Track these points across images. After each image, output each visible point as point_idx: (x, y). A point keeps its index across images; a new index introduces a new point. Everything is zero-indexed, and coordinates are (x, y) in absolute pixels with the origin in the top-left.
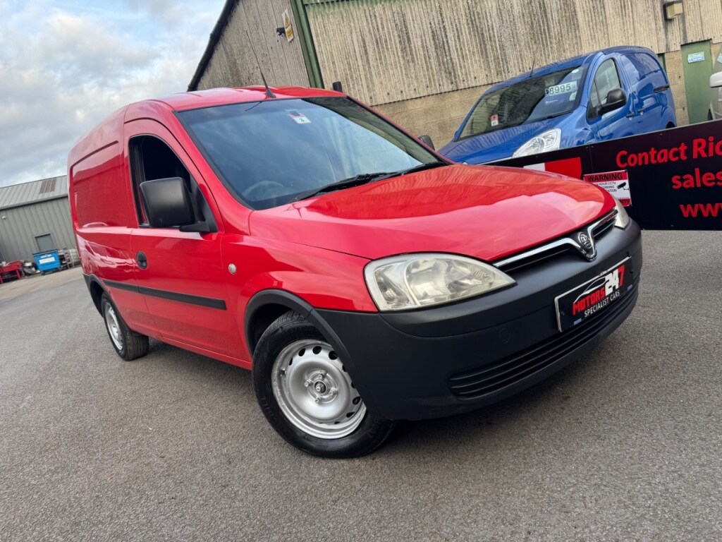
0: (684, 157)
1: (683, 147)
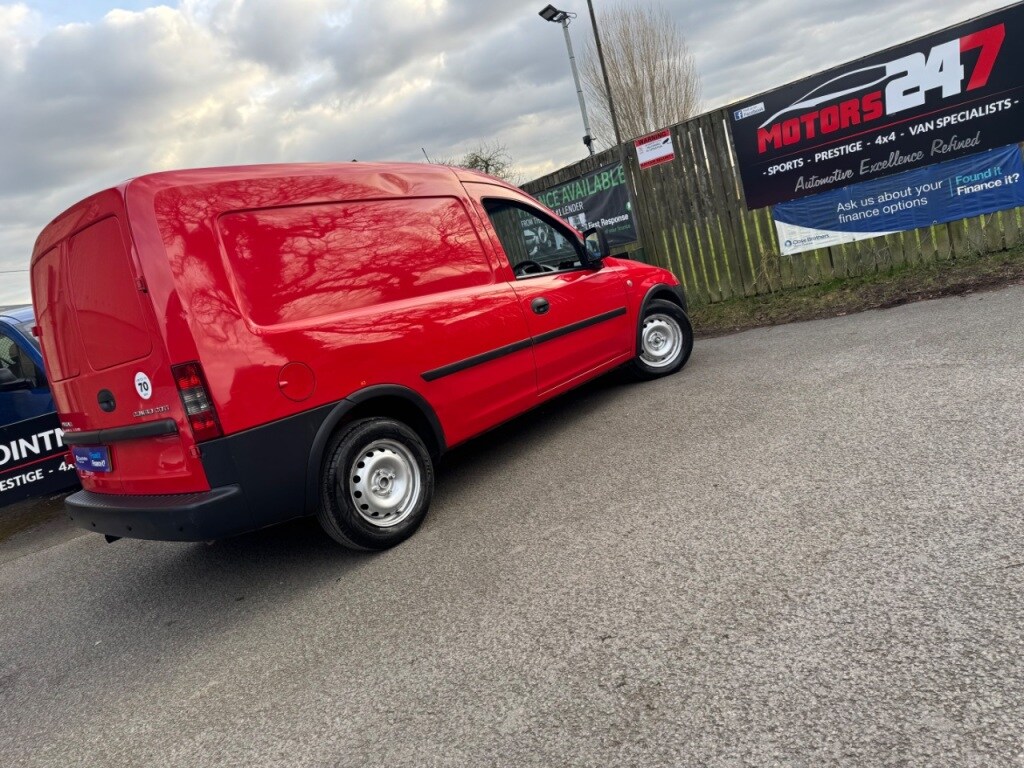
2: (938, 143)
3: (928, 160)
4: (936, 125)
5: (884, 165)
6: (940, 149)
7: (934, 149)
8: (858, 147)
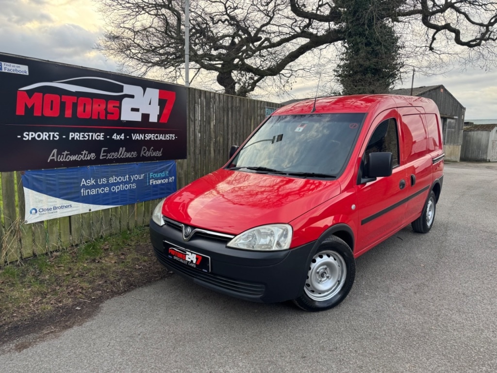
2: (144, 149)
3: (139, 159)
4: (145, 137)
5: (115, 155)
6: (145, 153)
7: (142, 153)
8: (101, 138)
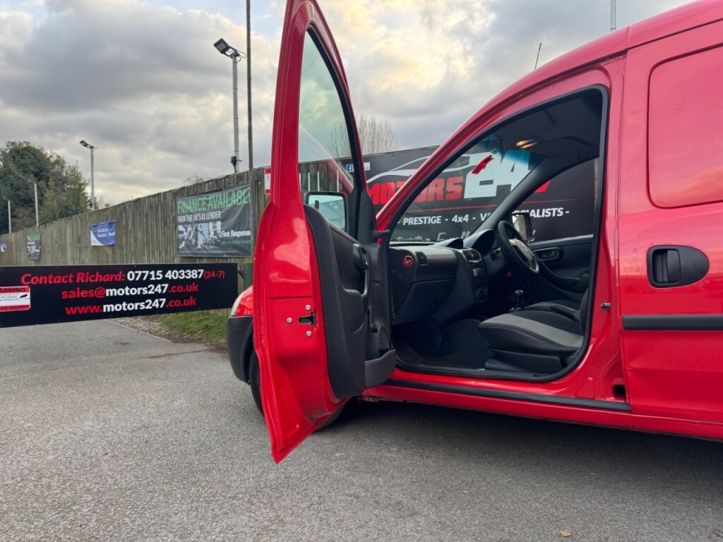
0: (71, 281)
1: (71, 276)
8: (438, 220)
